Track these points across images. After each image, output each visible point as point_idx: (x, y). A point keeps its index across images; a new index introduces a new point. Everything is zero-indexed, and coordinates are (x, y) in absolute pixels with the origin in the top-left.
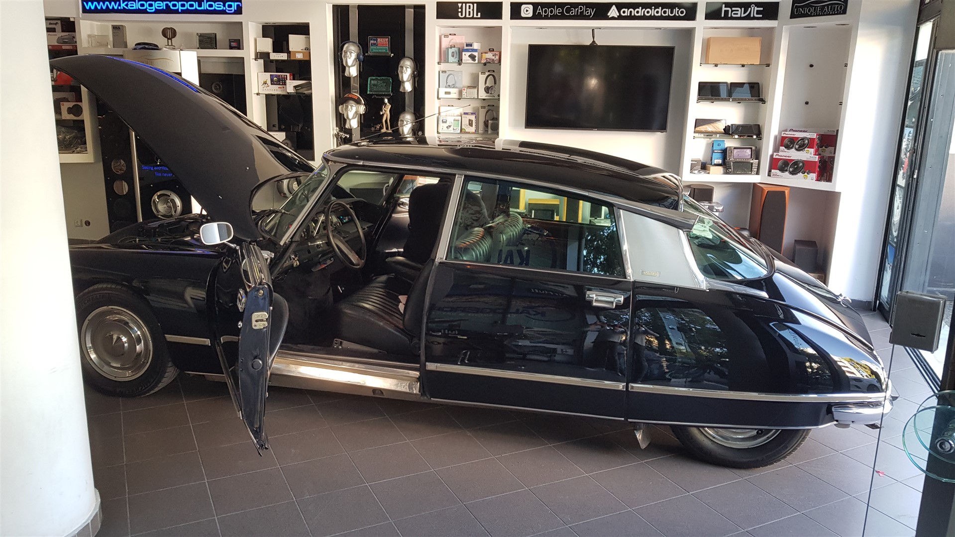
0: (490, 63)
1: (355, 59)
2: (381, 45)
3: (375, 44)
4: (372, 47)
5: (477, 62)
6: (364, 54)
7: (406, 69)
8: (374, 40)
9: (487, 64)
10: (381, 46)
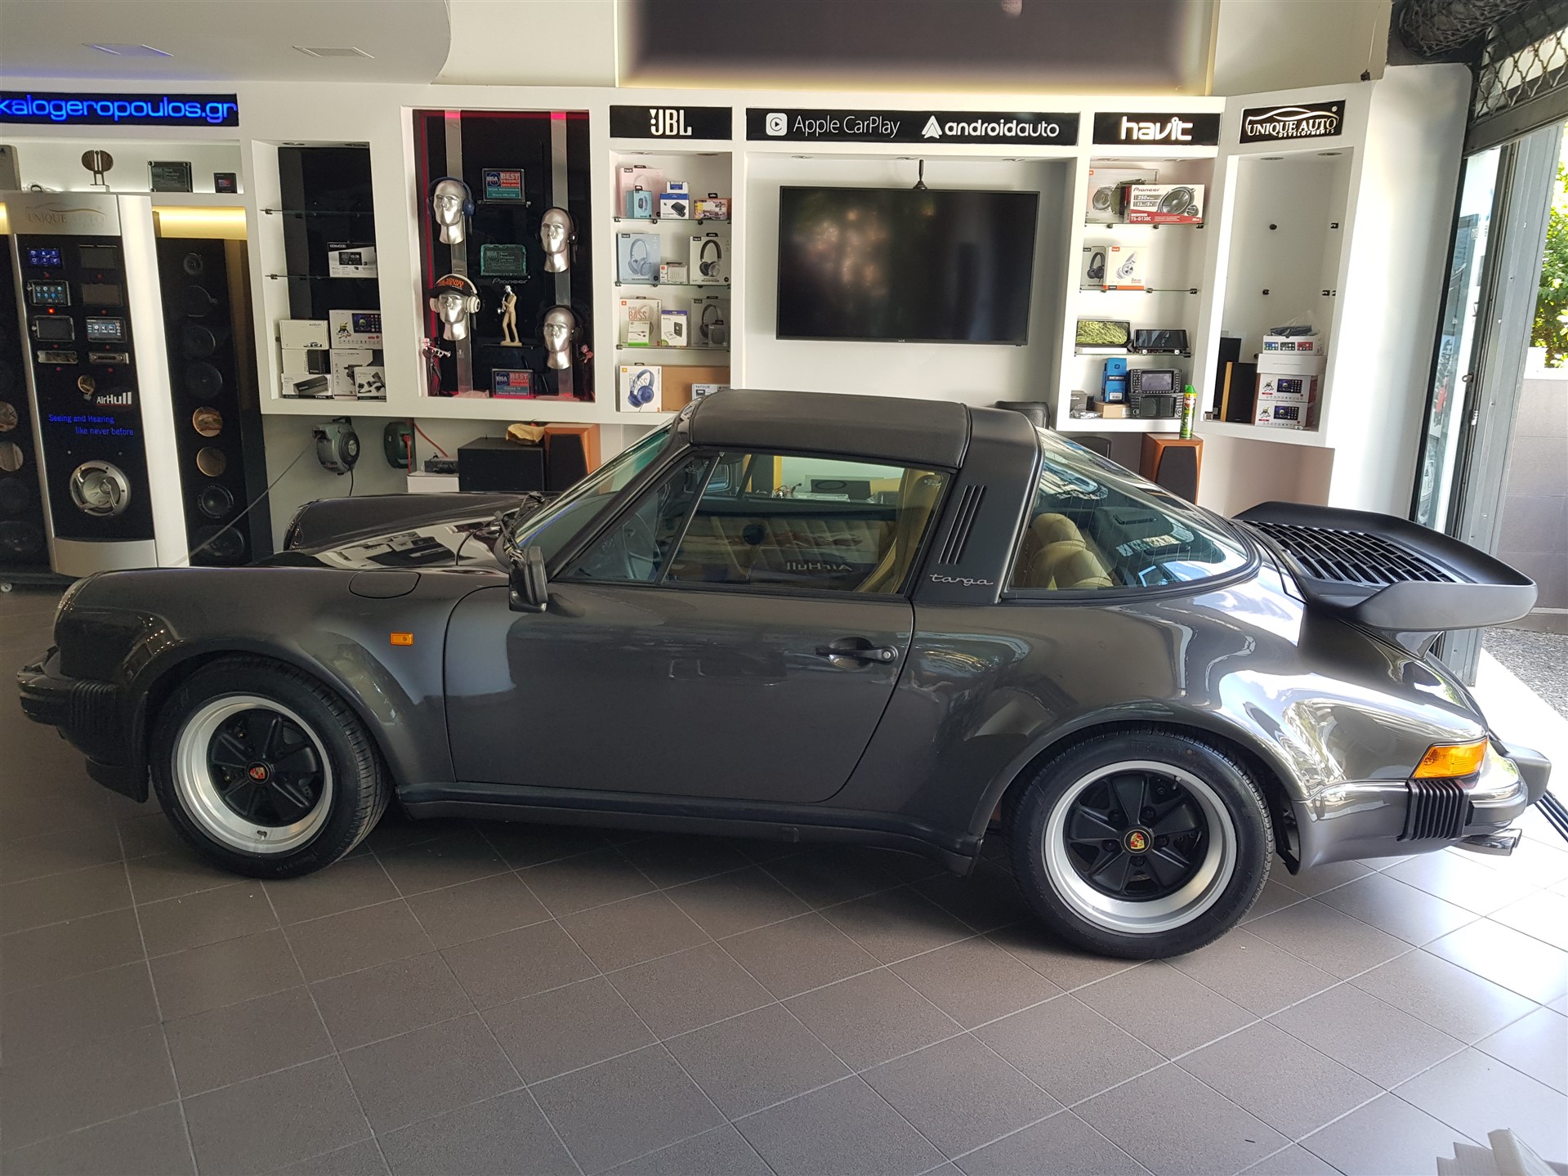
0: (710, 219)
1: (458, 211)
2: (508, 185)
3: (494, 183)
4: (489, 189)
5: (687, 216)
6: (475, 203)
7: (556, 231)
8: (494, 176)
9: (704, 221)
10: (505, 187)
